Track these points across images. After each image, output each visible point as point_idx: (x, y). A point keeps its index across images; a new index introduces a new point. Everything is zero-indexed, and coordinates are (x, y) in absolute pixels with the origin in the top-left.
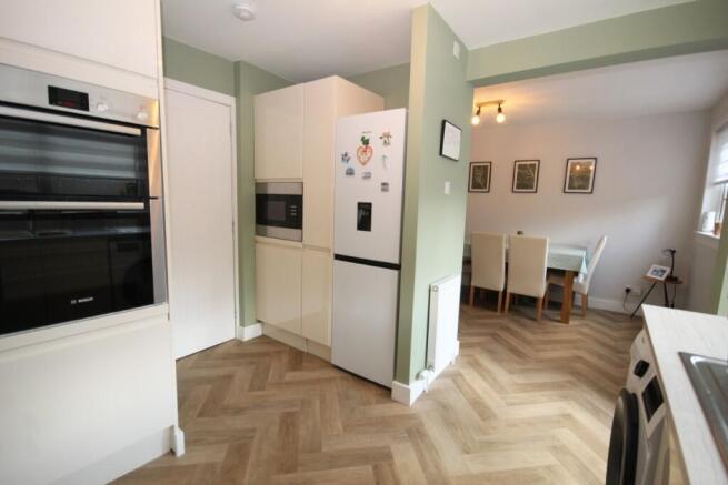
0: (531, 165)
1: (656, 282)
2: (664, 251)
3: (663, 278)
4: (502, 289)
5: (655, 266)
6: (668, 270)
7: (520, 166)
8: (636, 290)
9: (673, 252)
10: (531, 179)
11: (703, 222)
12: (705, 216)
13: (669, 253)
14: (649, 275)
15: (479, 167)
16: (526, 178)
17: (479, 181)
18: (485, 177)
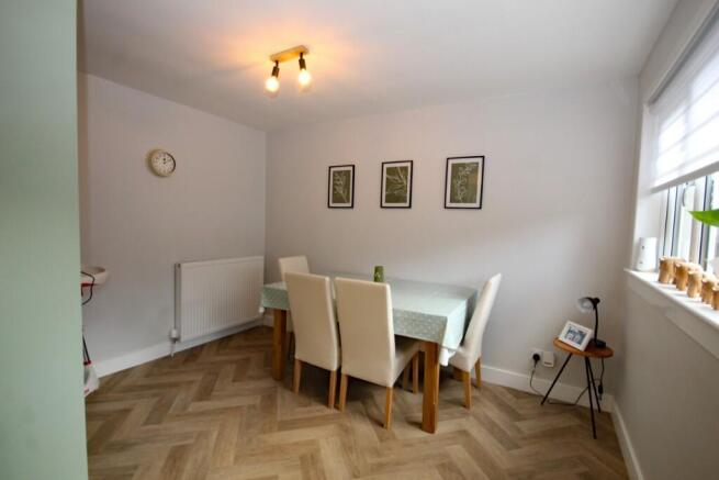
0: (402, 168)
1: (571, 353)
2: (583, 300)
3: (581, 347)
4: (334, 368)
5: (570, 324)
6: (589, 333)
7: (388, 169)
8: (547, 357)
9: (595, 302)
10: (403, 188)
11: (638, 254)
12: (641, 246)
13: (589, 304)
14: (562, 338)
15: (339, 173)
16: (397, 186)
17: (341, 191)
18: (346, 186)
